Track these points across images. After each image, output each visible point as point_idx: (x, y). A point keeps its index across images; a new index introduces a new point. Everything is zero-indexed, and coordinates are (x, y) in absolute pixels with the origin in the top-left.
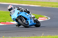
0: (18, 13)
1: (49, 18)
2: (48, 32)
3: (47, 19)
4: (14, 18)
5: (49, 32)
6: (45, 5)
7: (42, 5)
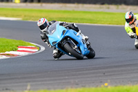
0: (64, 31)
1: (43, 49)
2: (40, 81)
3: (37, 50)
4: (56, 42)
5: (43, 81)
6: (33, 16)
7: (25, 16)
